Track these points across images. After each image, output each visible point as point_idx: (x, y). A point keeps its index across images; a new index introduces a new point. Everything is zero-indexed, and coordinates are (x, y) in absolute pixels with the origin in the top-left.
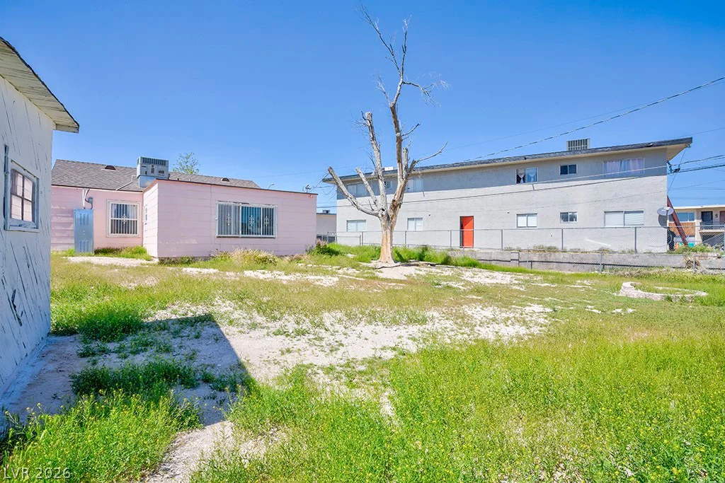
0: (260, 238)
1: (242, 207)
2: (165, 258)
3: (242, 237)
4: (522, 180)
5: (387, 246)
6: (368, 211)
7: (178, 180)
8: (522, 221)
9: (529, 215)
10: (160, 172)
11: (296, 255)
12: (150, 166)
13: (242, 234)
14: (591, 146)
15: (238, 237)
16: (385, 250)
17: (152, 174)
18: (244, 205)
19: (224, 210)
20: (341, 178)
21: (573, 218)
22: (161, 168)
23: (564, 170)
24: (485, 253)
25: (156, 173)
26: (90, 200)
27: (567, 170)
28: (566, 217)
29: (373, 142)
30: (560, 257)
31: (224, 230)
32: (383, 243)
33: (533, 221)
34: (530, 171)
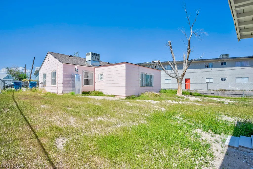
0: (150, 87)
4: (207, 67)
5: (180, 89)
6: (174, 77)
8: (207, 81)
9: (210, 78)
12: (94, 56)
14: (230, 57)
15: (145, 87)
17: (95, 60)
20: (161, 62)
21: (225, 80)
22: (98, 57)
23: (222, 64)
24: (202, 91)
25: (96, 60)
27: (223, 64)
28: (222, 79)
30: (228, 92)
33: (211, 81)
34: (210, 64)
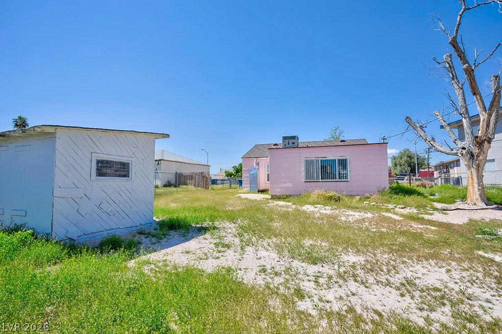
0: (336, 181)
1: (321, 160)
2: (274, 195)
3: (322, 182)
6: (448, 152)
7: (308, 147)
10: (293, 143)
11: (367, 195)
12: (287, 141)
13: (322, 179)
15: (319, 182)
16: (471, 191)
18: (322, 159)
19: (309, 164)
22: (293, 141)
25: (290, 145)
26: (258, 164)
29: (453, 82)
31: (309, 177)
32: (468, 183)
